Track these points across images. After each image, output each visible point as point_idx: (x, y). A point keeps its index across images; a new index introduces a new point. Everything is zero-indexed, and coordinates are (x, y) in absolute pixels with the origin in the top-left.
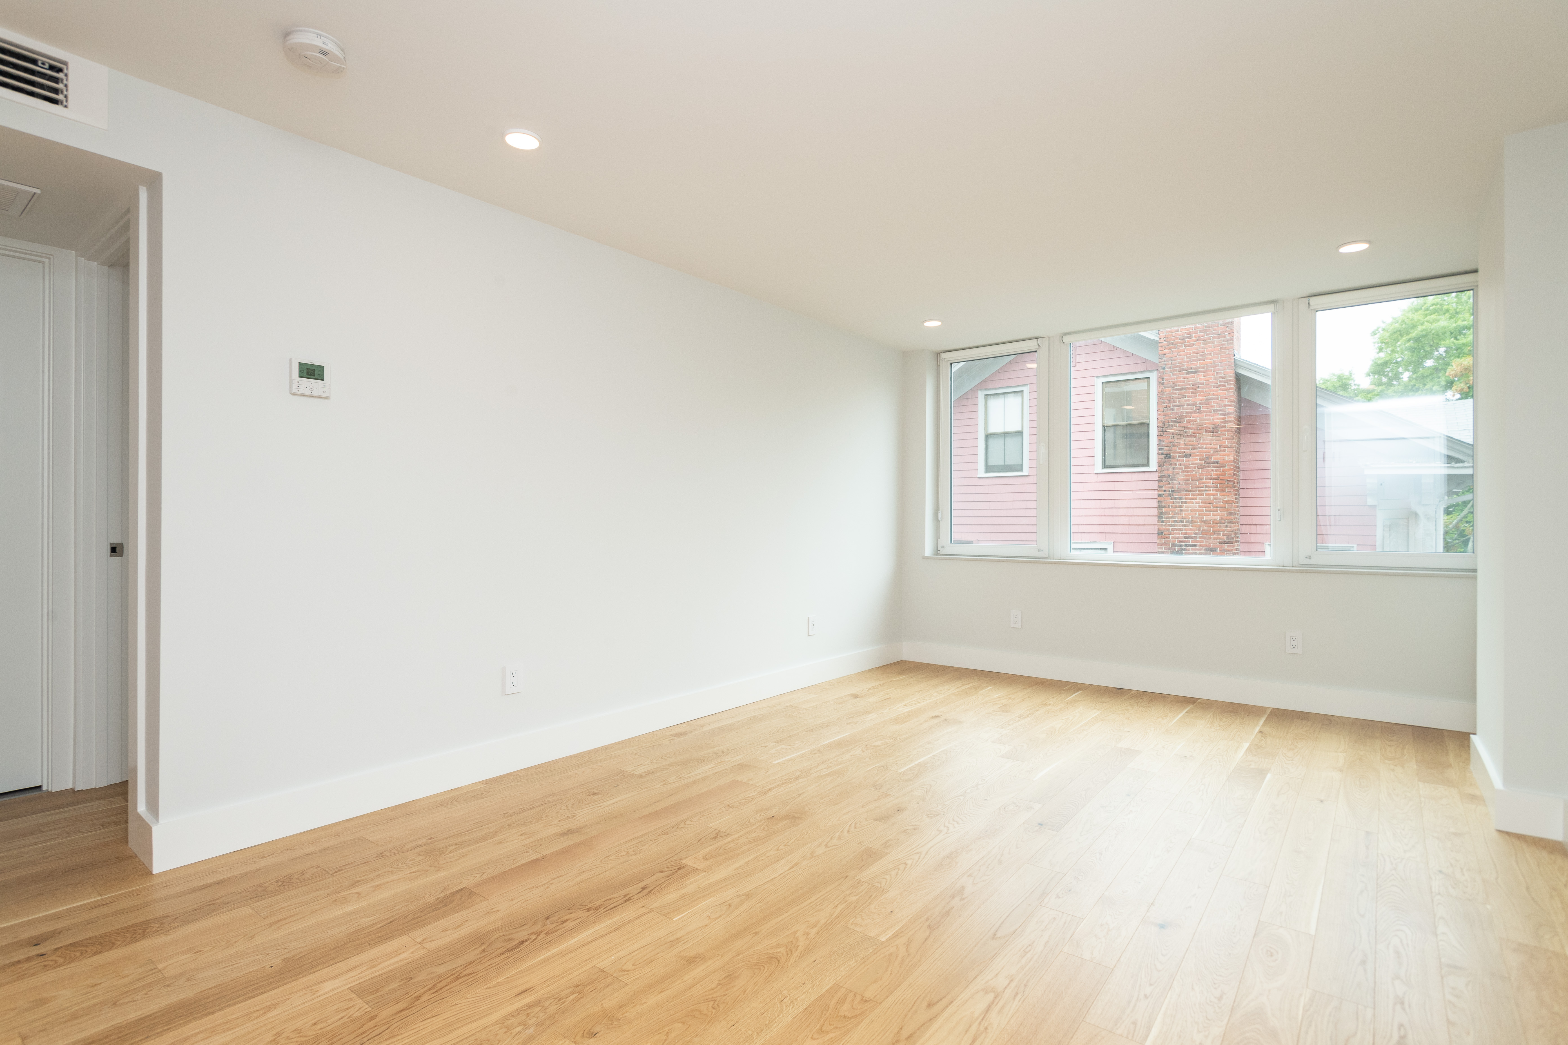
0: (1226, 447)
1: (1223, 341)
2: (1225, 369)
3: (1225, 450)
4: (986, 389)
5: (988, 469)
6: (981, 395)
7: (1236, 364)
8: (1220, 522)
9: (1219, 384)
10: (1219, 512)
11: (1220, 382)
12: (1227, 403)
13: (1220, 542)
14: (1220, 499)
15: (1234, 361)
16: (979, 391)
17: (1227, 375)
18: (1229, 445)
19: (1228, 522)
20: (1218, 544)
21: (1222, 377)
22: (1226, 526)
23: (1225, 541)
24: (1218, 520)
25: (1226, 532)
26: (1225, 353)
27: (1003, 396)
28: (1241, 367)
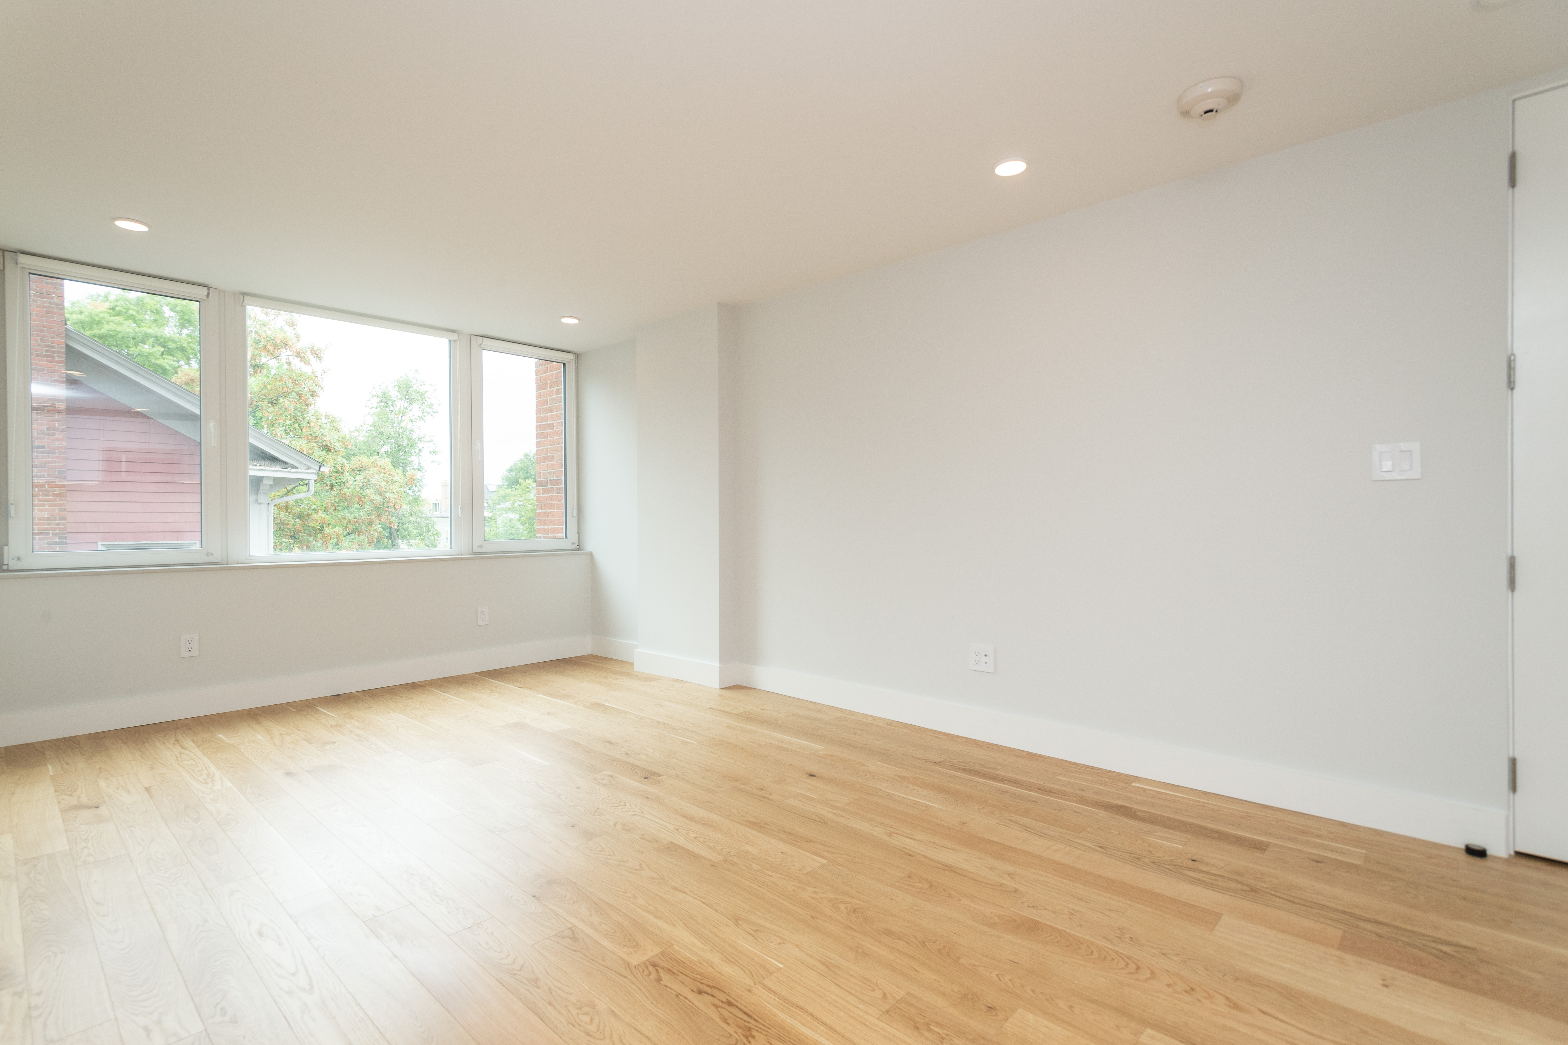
0: (57, 430)
1: (50, 303)
2: (53, 337)
3: (54, 434)
7: (68, 334)
8: (49, 519)
9: (45, 353)
10: (47, 507)
11: (46, 351)
12: (56, 378)
13: (48, 544)
14: (49, 491)
15: (66, 331)
17: (56, 346)
18: (60, 428)
19: (60, 519)
20: (46, 545)
21: (50, 347)
22: (58, 524)
23: (56, 542)
24: (46, 516)
25: (57, 531)
26: (53, 317)
28: (73, 339)
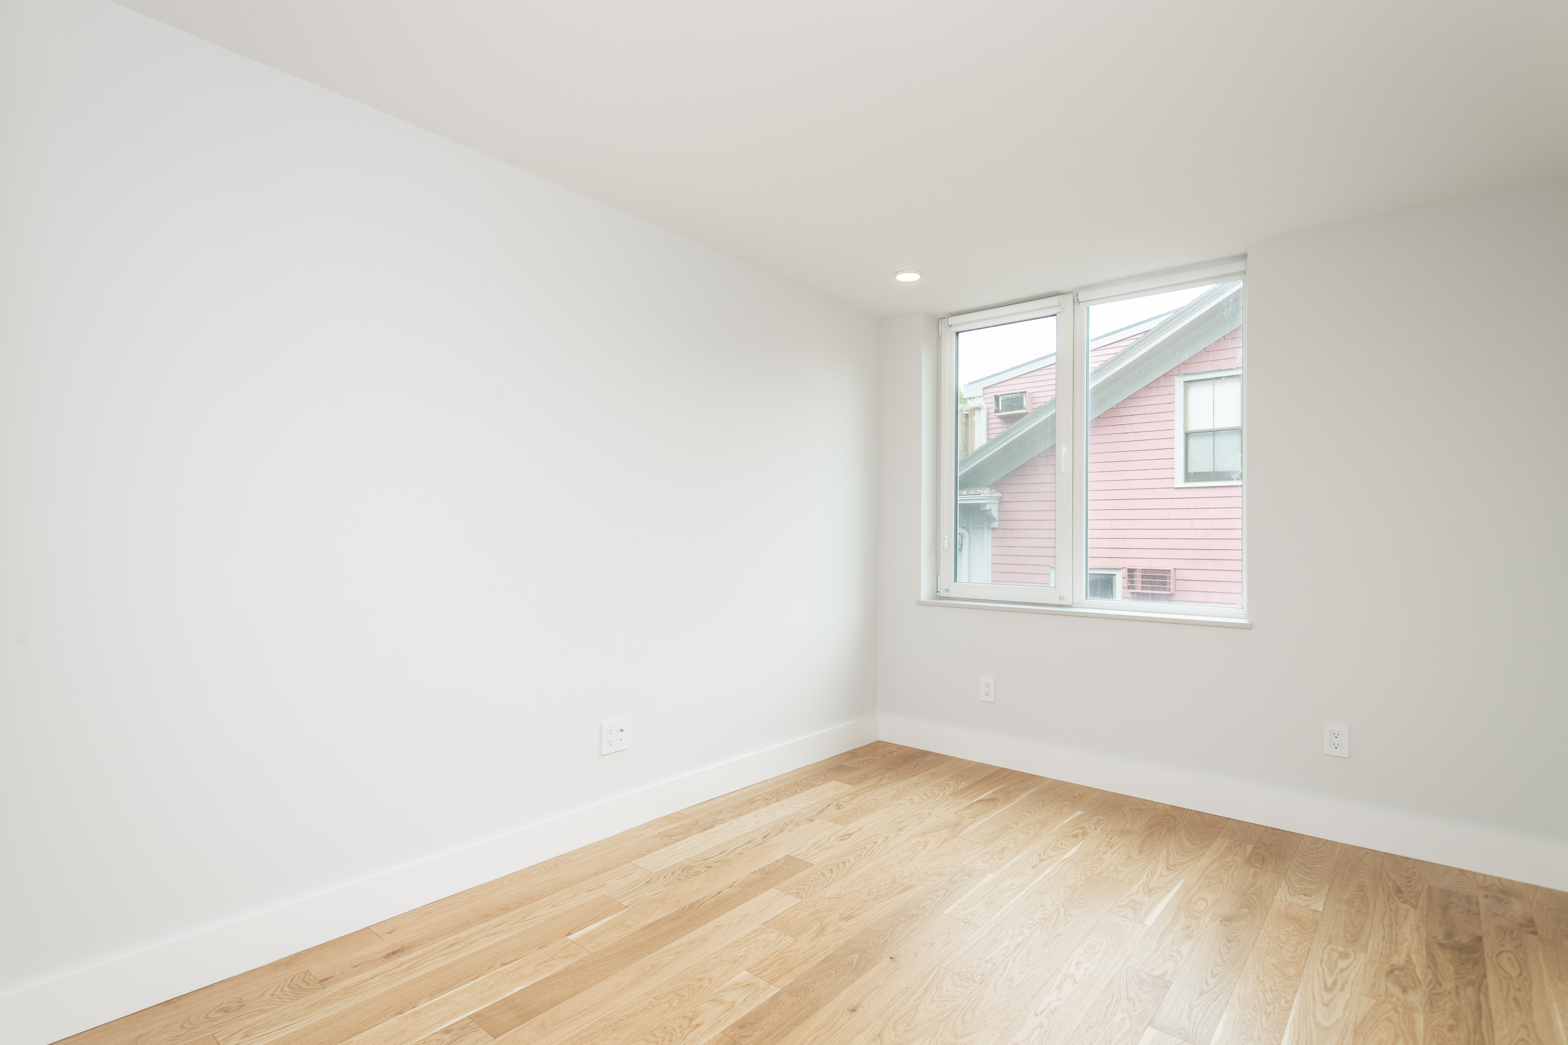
4: (1186, 374)
5: (1188, 477)
6: (1179, 382)
16: (1176, 377)
27: (1211, 381)
